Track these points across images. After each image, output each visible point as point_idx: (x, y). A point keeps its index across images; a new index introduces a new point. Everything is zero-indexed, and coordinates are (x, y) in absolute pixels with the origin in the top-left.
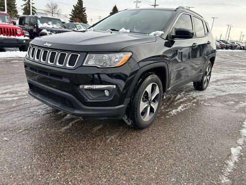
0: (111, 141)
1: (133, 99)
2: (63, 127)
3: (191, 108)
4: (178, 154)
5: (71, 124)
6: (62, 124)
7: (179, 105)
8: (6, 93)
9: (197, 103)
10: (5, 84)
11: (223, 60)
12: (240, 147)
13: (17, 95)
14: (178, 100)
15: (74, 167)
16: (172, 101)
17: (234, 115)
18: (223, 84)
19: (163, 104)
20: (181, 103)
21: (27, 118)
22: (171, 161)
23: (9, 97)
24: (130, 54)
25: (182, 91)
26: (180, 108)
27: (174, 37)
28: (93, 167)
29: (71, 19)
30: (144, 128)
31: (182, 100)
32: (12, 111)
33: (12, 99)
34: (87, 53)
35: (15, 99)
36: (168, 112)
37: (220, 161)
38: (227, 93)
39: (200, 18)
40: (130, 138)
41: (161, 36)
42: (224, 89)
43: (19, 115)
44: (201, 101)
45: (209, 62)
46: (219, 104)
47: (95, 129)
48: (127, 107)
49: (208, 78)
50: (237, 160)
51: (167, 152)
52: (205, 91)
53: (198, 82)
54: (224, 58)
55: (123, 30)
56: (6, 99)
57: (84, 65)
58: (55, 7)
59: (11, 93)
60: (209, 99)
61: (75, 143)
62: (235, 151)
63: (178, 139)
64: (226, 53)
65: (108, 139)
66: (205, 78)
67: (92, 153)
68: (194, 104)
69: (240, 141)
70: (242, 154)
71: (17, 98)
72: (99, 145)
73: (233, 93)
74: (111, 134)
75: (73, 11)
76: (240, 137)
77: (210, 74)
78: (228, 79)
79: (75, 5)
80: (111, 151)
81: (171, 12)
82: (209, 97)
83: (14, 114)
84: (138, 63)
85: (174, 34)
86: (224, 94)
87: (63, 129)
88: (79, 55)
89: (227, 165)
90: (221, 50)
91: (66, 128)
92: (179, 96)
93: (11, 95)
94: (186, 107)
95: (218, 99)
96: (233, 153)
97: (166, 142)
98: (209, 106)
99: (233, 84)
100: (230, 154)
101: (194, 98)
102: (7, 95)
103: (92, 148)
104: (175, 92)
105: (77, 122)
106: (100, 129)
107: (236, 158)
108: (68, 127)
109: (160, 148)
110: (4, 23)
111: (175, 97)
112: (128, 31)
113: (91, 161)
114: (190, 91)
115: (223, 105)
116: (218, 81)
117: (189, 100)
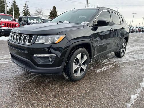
0: (54, 88)
1: (68, 63)
2: (28, 79)
3: (110, 69)
4: (95, 98)
5: (33, 78)
6: (28, 78)
7: (103, 66)
8: (3, 59)
9: (115, 65)
10: (4, 54)
11: (138, 38)
12: (138, 94)
13: (8, 60)
14: (104, 63)
15: (27, 104)
16: (99, 64)
17: (138, 73)
18: (135, 54)
19: (93, 66)
20: (105, 65)
21: (9, 74)
22: (89, 102)
23: (3, 62)
24: (64, 36)
25: (107, 58)
26: (103, 68)
27: (96, 25)
28: (39, 104)
29: (49, 17)
30: (77, 81)
31: (106, 64)
32: (2, 70)
33: (4, 63)
34: (38, 35)
35: (6, 63)
36: (95, 71)
37: (122, 103)
38: (137, 59)
39: (118, 13)
40: (67, 87)
41: (87, 25)
42: (135, 57)
43: (6, 72)
44: (118, 64)
45: (124, 40)
46: (130, 66)
47: (47, 81)
48: (64, 68)
49: (124, 50)
50: (134, 103)
51: (88, 96)
52: (122, 58)
53: (117, 52)
54: (140, 38)
55: (65, 22)
56: (2, 63)
57: (36, 42)
58: (41, 11)
59: (5, 59)
60: (124, 63)
61: (32, 89)
62: (133, 97)
63: (97, 88)
64: (142, 34)
65: (53, 87)
66: (122, 50)
67: (40, 95)
68: (113, 66)
69: (139, 90)
70: (138, 99)
71: (8, 62)
72: (46, 91)
73: (141, 59)
74: (56, 84)
75: (50, 13)
76: (139, 88)
77: (125, 47)
78: (139, 50)
79: (51, 10)
80: (53, 95)
81: (95, 10)
82: (124, 62)
83: (3, 71)
84: (70, 41)
85: (97, 23)
86: (135, 60)
87: (28, 81)
88: (33, 37)
89: (126, 106)
90: (139, 33)
91: (30, 80)
92: (105, 61)
93: (5, 61)
94: (107, 68)
95: (129, 63)
96: (132, 98)
97: (89, 90)
98: (122, 67)
99: (142, 53)
100: (130, 99)
101: (114, 62)
102: (3, 61)
103: (41, 93)
104: (103, 58)
105: (37, 77)
106: (50, 81)
107: (133, 101)
108: (31, 79)
109: (85, 93)
110: (9, 21)
111: (102, 62)
112: (68, 22)
113: (38, 100)
114: (113, 58)
115: (132, 67)
116: (132, 51)
117: (111, 64)
